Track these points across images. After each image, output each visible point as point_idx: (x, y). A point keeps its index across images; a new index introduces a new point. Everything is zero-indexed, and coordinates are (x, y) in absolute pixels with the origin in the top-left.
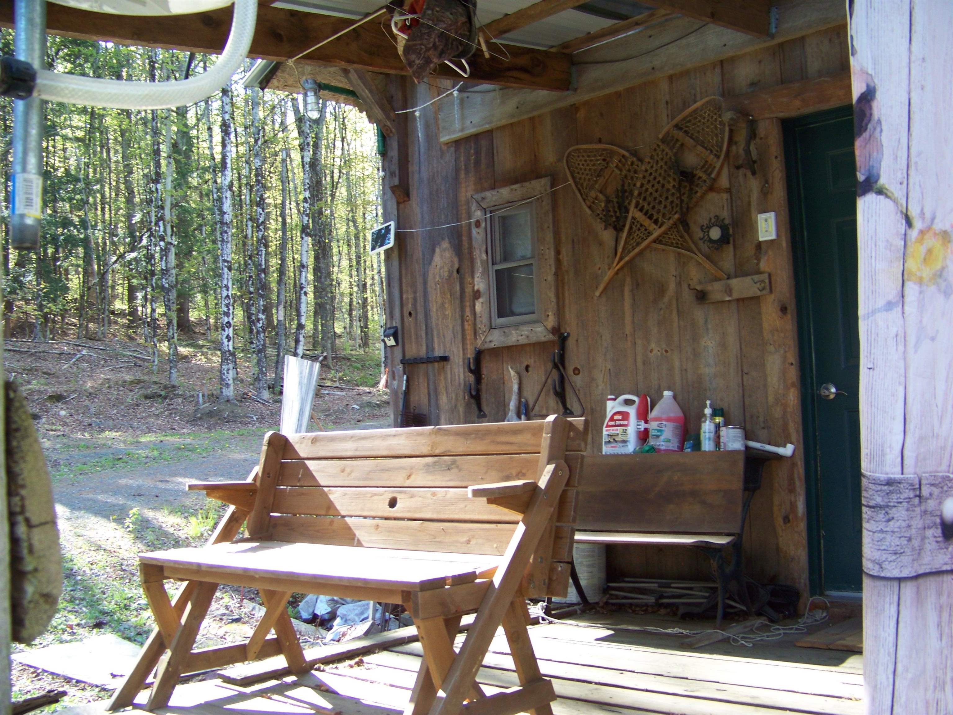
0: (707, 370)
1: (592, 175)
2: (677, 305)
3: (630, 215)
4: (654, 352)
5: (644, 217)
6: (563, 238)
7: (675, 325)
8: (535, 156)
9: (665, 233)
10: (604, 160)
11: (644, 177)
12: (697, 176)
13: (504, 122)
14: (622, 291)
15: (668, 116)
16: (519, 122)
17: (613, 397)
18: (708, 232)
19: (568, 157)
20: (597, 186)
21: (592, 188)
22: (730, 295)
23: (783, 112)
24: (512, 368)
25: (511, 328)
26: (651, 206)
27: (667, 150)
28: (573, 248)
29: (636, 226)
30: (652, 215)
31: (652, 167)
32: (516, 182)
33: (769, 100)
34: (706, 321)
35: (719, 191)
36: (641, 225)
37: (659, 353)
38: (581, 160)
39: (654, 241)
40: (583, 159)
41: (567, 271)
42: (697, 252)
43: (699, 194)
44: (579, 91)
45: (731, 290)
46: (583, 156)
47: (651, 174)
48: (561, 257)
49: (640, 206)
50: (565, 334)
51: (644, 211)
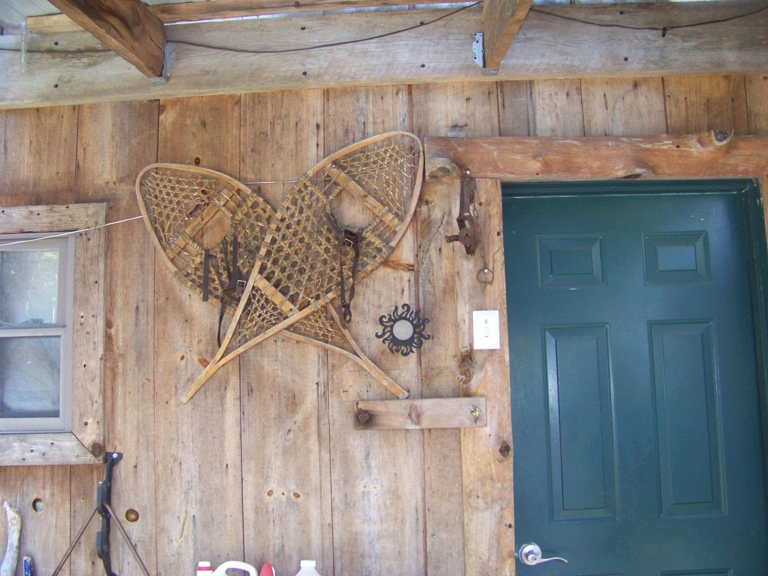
0: (366, 528)
1: (180, 211)
2: (319, 428)
3: (250, 284)
4: (275, 495)
5: (273, 289)
6: (119, 301)
7: (314, 456)
8: (78, 166)
9: (307, 318)
10: (204, 192)
11: (278, 229)
12: (367, 240)
13: (27, 103)
14: (222, 398)
15: (318, 145)
16: (52, 110)
17: (207, 564)
18: (392, 327)
19: (144, 177)
20: (188, 230)
21: (179, 232)
22: (418, 423)
23: (512, 173)
24: (11, 506)
25: (11, 438)
26: (286, 274)
27: (319, 194)
28: (137, 319)
29: (259, 301)
30: (288, 288)
31: (292, 216)
32: (38, 202)
33: (495, 153)
34: (368, 455)
35: (396, 266)
36: (267, 301)
37: (284, 498)
38: (165, 187)
39: (288, 329)
40: (170, 185)
41: (123, 356)
42: (359, 352)
43: (369, 268)
44: (172, 81)
45: (419, 416)
46: (170, 181)
47: (288, 227)
48: (113, 331)
49: (268, 271)
50: (115, 456)
51: (274, 280)
